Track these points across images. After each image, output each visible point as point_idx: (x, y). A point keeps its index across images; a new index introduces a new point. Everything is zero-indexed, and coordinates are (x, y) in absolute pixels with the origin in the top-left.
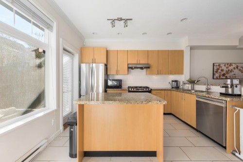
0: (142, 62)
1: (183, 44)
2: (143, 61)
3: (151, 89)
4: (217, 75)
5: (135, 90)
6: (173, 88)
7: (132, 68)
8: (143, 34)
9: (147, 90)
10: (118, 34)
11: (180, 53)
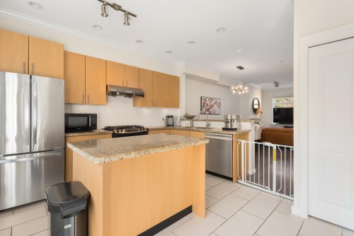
0: (130, 85)
1: (178, 70)
2: (132, 84)
3: (148, 129)
4: (204, 110)
5: (124, 132)
6: (168, 125)
7: (114, 94)
8: (137, 41)
9: (142, 131)
10: (94, 26)
11: (175, 80)
